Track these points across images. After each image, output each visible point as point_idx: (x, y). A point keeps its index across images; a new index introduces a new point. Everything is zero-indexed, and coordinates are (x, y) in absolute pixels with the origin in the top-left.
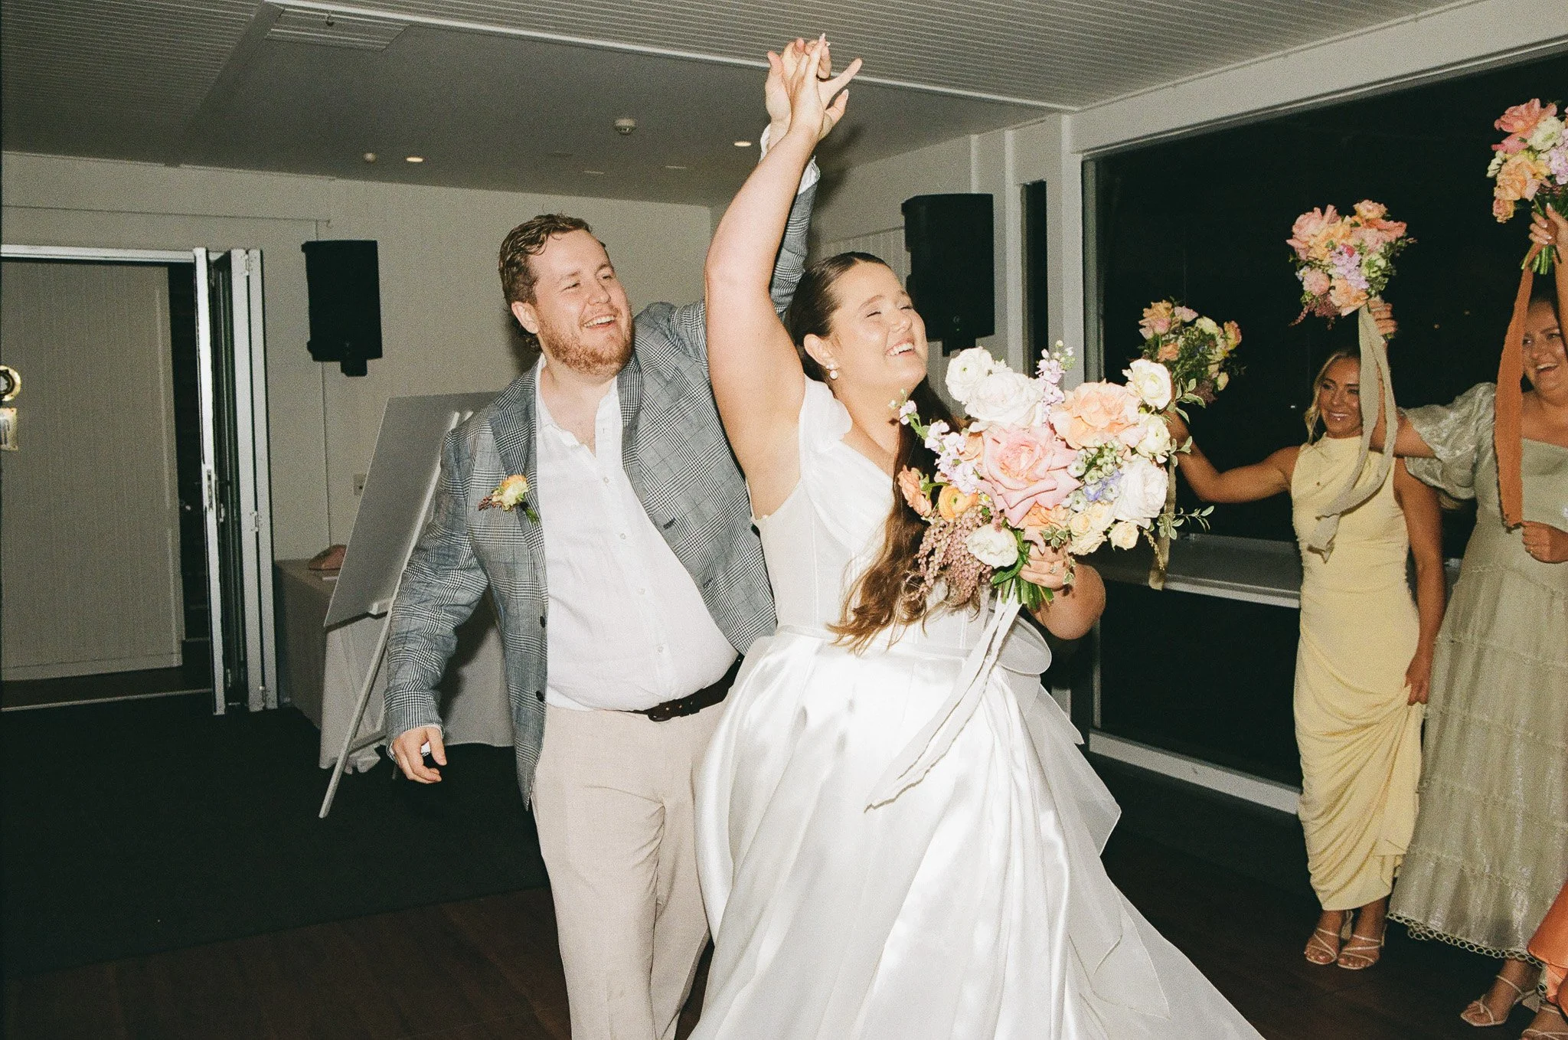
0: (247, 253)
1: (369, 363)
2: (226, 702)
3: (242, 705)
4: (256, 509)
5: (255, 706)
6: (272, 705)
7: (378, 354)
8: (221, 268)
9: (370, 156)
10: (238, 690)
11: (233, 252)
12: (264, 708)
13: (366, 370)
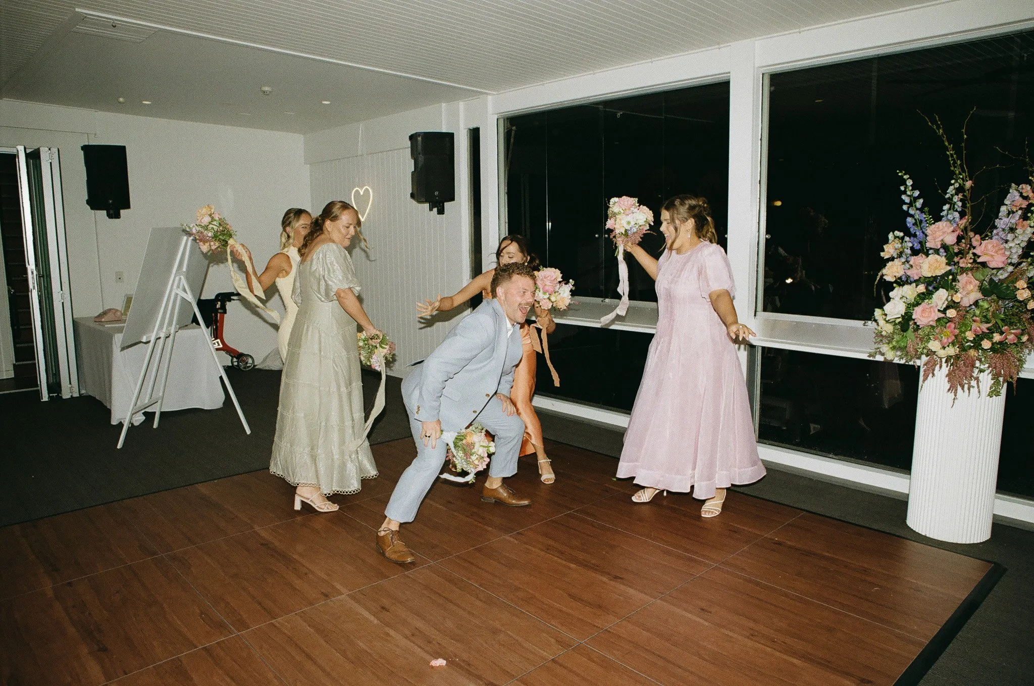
0: (50, 149)
1: (122, 212)
2: (49, 393)
3: (58, 395)
4: (62, 290)
5: (66, 395)
6: (76, 395)
7: (127, 206)
8: (34, 157)
9: (121, 100)
10: (55, 386)
11: (41, 149)
12: (72, 396)
13: (120, 215)
